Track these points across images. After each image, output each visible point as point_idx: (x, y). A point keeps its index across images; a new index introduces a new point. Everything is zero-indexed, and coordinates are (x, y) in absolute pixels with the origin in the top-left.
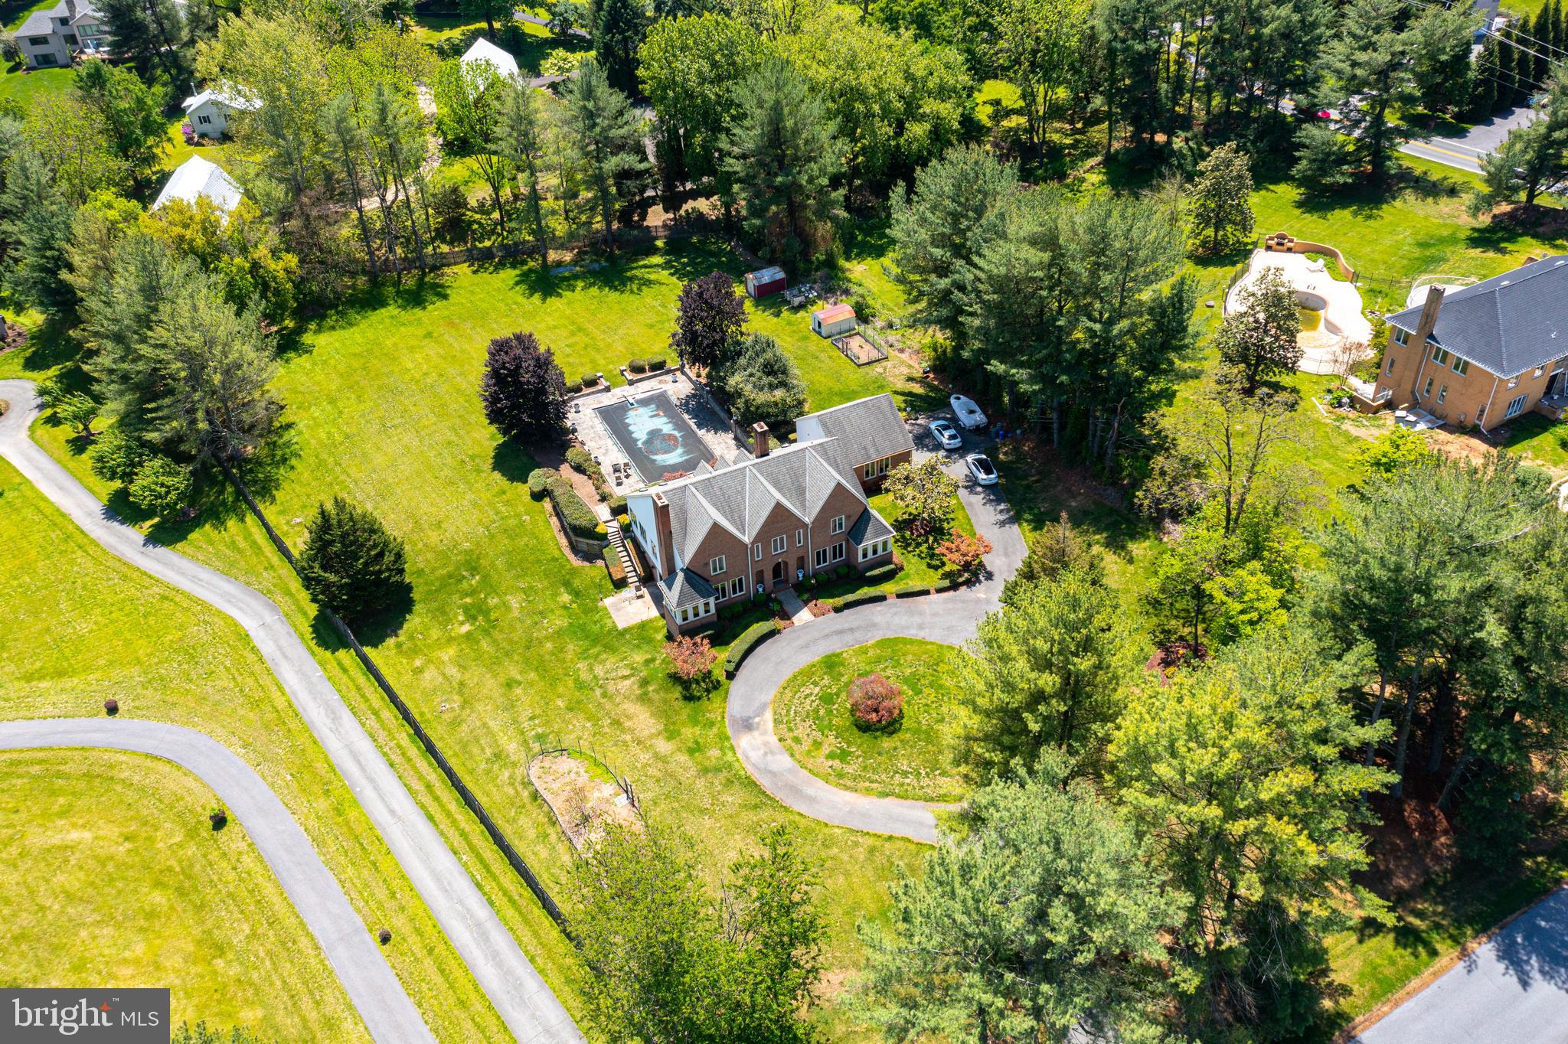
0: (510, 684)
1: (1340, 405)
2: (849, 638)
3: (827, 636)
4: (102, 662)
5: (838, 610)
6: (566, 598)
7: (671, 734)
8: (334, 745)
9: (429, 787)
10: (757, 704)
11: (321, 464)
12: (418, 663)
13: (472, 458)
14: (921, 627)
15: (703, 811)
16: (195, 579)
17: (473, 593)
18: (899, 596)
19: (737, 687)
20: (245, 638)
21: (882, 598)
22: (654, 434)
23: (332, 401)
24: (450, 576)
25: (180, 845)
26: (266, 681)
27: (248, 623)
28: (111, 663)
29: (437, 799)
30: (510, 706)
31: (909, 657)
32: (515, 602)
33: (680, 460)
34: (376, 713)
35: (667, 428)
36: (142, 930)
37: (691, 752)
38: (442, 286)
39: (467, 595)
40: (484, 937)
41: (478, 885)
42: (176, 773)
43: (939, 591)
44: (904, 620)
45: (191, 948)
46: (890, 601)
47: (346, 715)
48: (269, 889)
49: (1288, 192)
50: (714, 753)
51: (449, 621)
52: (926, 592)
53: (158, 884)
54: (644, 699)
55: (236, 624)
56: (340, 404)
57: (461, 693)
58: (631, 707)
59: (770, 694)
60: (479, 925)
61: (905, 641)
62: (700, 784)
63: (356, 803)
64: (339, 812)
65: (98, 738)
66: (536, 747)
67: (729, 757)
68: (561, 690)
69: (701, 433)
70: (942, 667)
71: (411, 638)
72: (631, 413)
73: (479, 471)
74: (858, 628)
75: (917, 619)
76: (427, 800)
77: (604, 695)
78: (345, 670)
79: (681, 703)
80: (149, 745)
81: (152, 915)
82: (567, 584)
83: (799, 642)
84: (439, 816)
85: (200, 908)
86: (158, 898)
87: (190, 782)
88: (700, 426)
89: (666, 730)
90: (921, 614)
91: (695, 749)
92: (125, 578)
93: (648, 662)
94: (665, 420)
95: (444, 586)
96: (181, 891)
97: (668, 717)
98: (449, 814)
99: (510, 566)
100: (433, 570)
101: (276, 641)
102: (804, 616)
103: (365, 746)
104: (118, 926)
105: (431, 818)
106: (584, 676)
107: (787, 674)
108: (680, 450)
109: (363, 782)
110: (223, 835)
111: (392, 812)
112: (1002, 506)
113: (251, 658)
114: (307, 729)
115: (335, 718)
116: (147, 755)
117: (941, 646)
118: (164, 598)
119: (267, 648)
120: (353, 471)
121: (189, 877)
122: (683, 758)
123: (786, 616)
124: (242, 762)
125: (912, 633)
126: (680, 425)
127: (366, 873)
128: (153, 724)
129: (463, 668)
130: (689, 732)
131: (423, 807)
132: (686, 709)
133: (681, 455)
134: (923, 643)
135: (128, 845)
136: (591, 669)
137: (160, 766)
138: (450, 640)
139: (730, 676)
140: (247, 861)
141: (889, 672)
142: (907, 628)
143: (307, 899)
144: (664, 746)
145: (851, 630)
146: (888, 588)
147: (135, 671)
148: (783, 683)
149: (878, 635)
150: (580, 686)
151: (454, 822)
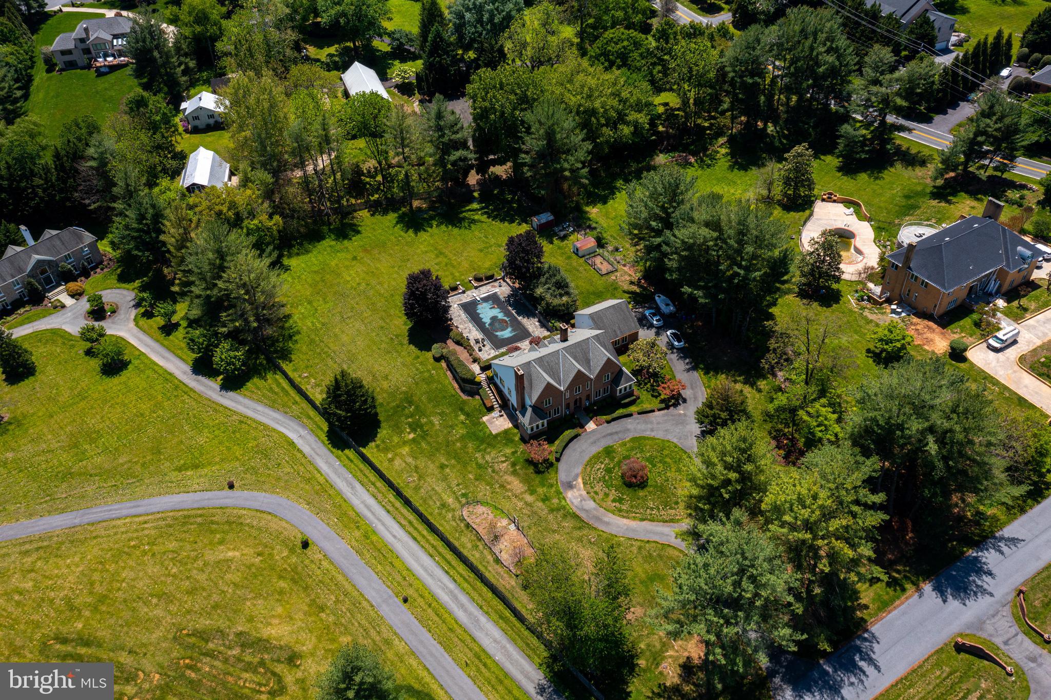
0: (442, 467)
1: (863, 300)
2: (616, 437)
3: (604, 436)
4: (217, 460)
5: (608, 422)
6: (462, 417)
7: (532, 492)
8: (355, 501)
9: (410, 522)
10: (573, 474)
11: (312, 341)
12: (390, 456)
13: (397, 336)
14: (652, 430)
15: (554, 531)
16: (255, 410)
17: (412, 416)
18: (639, 413)
19: (562, 466)
20: (292, 444)
21: (630, 415)
22: (494, 319)
23: (310, 303)
24: (398, 406)
25: (287, 557)
26: (310, 468)
27: (292, 436)
28: (222, 460)
29: (416, 529)
30: (445, 479)
31: (648, 447)
32: (436, 420)
33: (511, 335)
34: (373, 484)
35: (501, 316)
36: (278, 600)
37: (543, 501)
38: (355, 225)
39: (409, 417)
40: (455, 598)
41: (447, 572)
42: (275, 520)
43: (659, 410)
44: (642, 426)
45: (306, 608)
46: (636, 416)
47: (358, 486)
48: (340, 578)
49: (832, 161)
50: (555, 501)
51: (402, 432)
52: (653, 411)
53: (281, 577)
54: (514, 473)
55: (286, 436)
56: (315, 304)
57: (416, 472)
58: (510, 478)
59: (579, 469)
60: (451, 592)
61: (645, 438)
62: (551, 517)
63: (374, 532)
64: (366, 537)
65: (228, 502)
66: (464, 500)
67: (563, 503)
68: (470, 469)
69: (520, 318)
70: (666, 452)
71: (383, 442)
72: (479, 306)
73: (402, 345)
74: (620, 432)
75: (650, 426)
76: (411, 529)
77: (493, 471)
78: (351, 461)
79: (533, 476)
80: (256, 505)
81: (281, 592)
82: (462, 410)
83: (591, 440)
84: (419, 538)
85: (306, 588)
86: (282, 584)
87: (284, 524)
88: (519, 314)
89: (529, 489)
90: (652, 423)
91: (545, 499)
92: (215, 410)
93: (514, 453)
94: (498, 310)
95: (395, 412)
96: (294, 581)
97: (529, 483)
98: (424, 537)
99: (430, 400)
100: (388, 403)
101: (310, 445)
102: (591, 426)
103: (371, 502)
104: (265, 599)
105: (415, 539)
106: (480, 461)
107: (587, 458)
108: (509, 329)
109: (376, 521)
110: (308, 551)
111: (395, 537)
112: (687, 360)
113: (299, 455)
114: (339, 493)
115: (353, 488)
116: (257, 510)
117: (663, 441)
118: (241, 422)
119: (306, 449)
120: (331, 345)
121: (297, 574)
122: (540, 504)
123: (582, 426)
124: (308, 513)
125: (648, 434)
126: (508, 314)
127: (388, 568)
128: (255, 493)
129: (415, 458)
130: (540, 490)
131: (410, 533)
132: (537, 479)
133: (511, 332)
134: (653, 439)
135: (260, 558)
136: (483, 458)
137: (265, 516)
138: (405, 443)
139: (558, 460)
140: (325, 564)
141: (638, 455)
142: (645, 431)
143: (361, 582)
144: (529, 498)
145: (617, 433)
146: (633, 409)
147: (237, 464)
148: (585, 463)
149: (630, 436)
150: (480, 466)
151: (427, 540)
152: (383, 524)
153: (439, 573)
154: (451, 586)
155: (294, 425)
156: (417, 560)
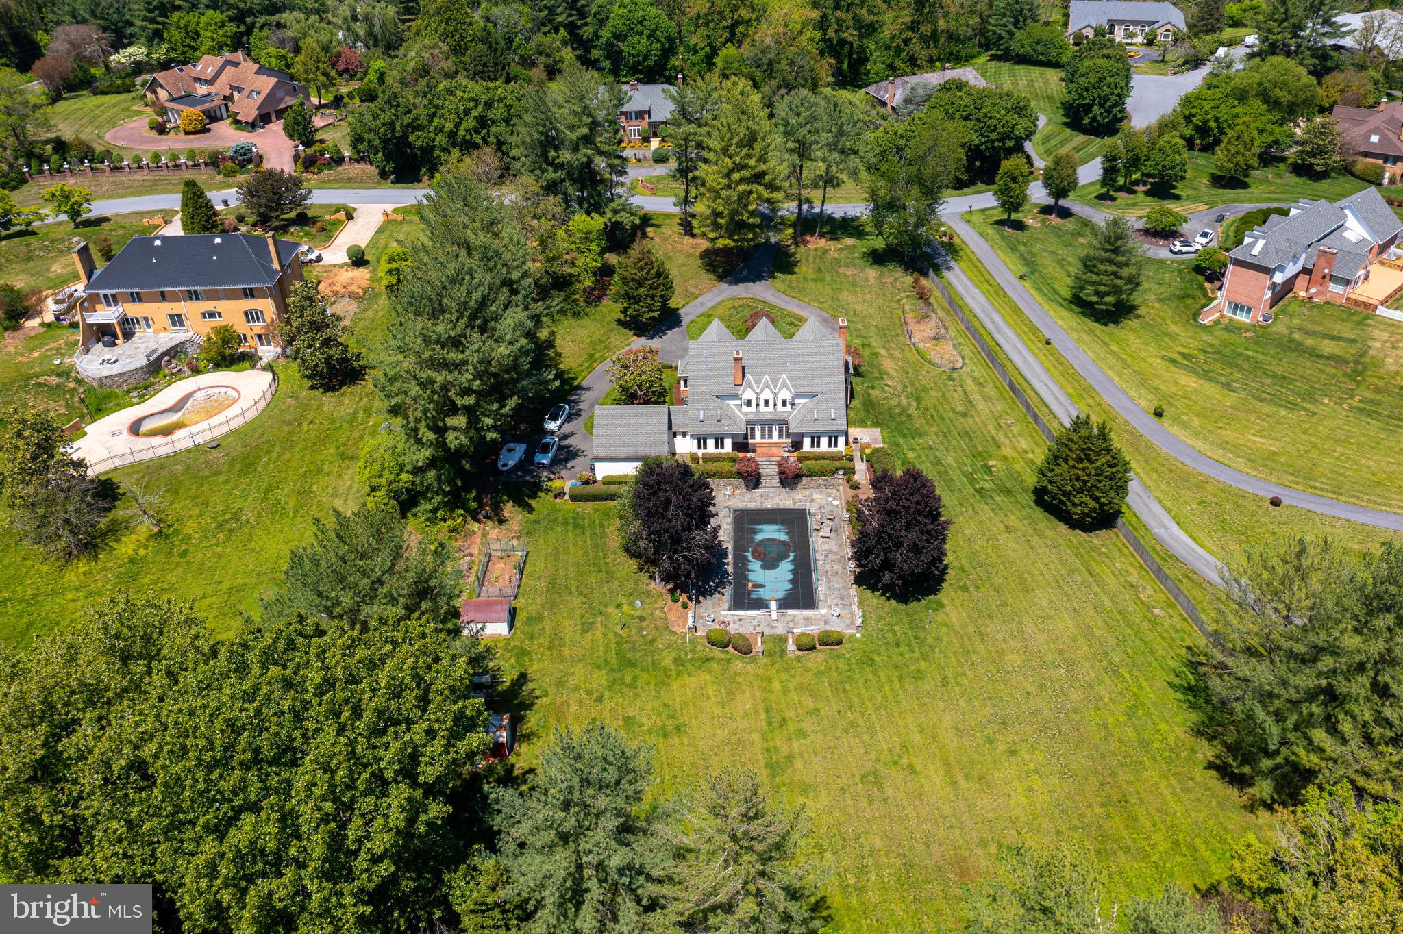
0: (965, 415)
6: (910, 456)
7: (876, 355)
12: (1030, 456)
13: (965, 588)
17: (983, 478)
20: (1181, 523)
22: (770, 565)
26: (1150, 481)
27: (1181, 534)
30: (967, 403)
32: (950, 460)
33: (765, 527)
35: (755, 565)
37: (868, 347)
39: (988, 481)
40: (997, 328)
41: (998, 346)
50: (857, 342)
51: (1005, 471)
54: (883, 373)
55: (1192, 536)
57: (999, 425)
58: (892, 373)
60: (1000, 333)
63: (1070, 396)
64: (1080, 396)
65: (1276, 489)
66: (955, 377)
68: (932, 401)
69: (729, 546)
76: (1025, 384)
77: (905, 387)
80: (1231, 472)
84: (1018, 376)
87: (1187, 440)
88: (724, 553)
94: (751, 576)
105: (1023, 377)
106: (914, 403)
108: (759, 537)
109: (1066, 404)
111: (1046, 386)
122: (874, 344)
124: (1154, 441)
126: (741, 564)
128: (1235, 486)
129: (996, 439)
133: (761, 531)
136: (909, 404)
138: (1004, 461)
143: (1093, 369)
147: (1272, 528)
152: (1057, 399)
153: (1006, 347)
154: (997, 336)
155: (1179, 550)
156: (1026, 362)
